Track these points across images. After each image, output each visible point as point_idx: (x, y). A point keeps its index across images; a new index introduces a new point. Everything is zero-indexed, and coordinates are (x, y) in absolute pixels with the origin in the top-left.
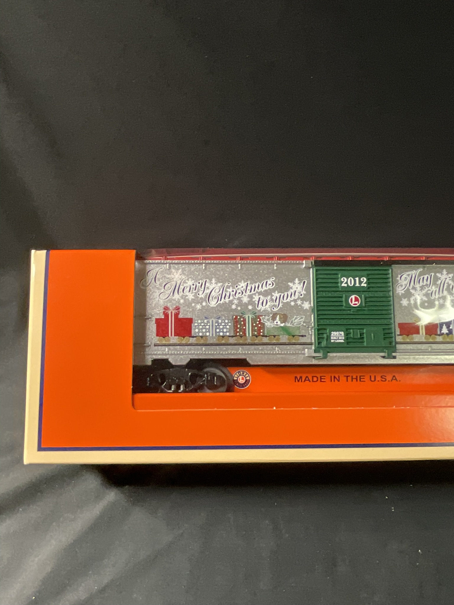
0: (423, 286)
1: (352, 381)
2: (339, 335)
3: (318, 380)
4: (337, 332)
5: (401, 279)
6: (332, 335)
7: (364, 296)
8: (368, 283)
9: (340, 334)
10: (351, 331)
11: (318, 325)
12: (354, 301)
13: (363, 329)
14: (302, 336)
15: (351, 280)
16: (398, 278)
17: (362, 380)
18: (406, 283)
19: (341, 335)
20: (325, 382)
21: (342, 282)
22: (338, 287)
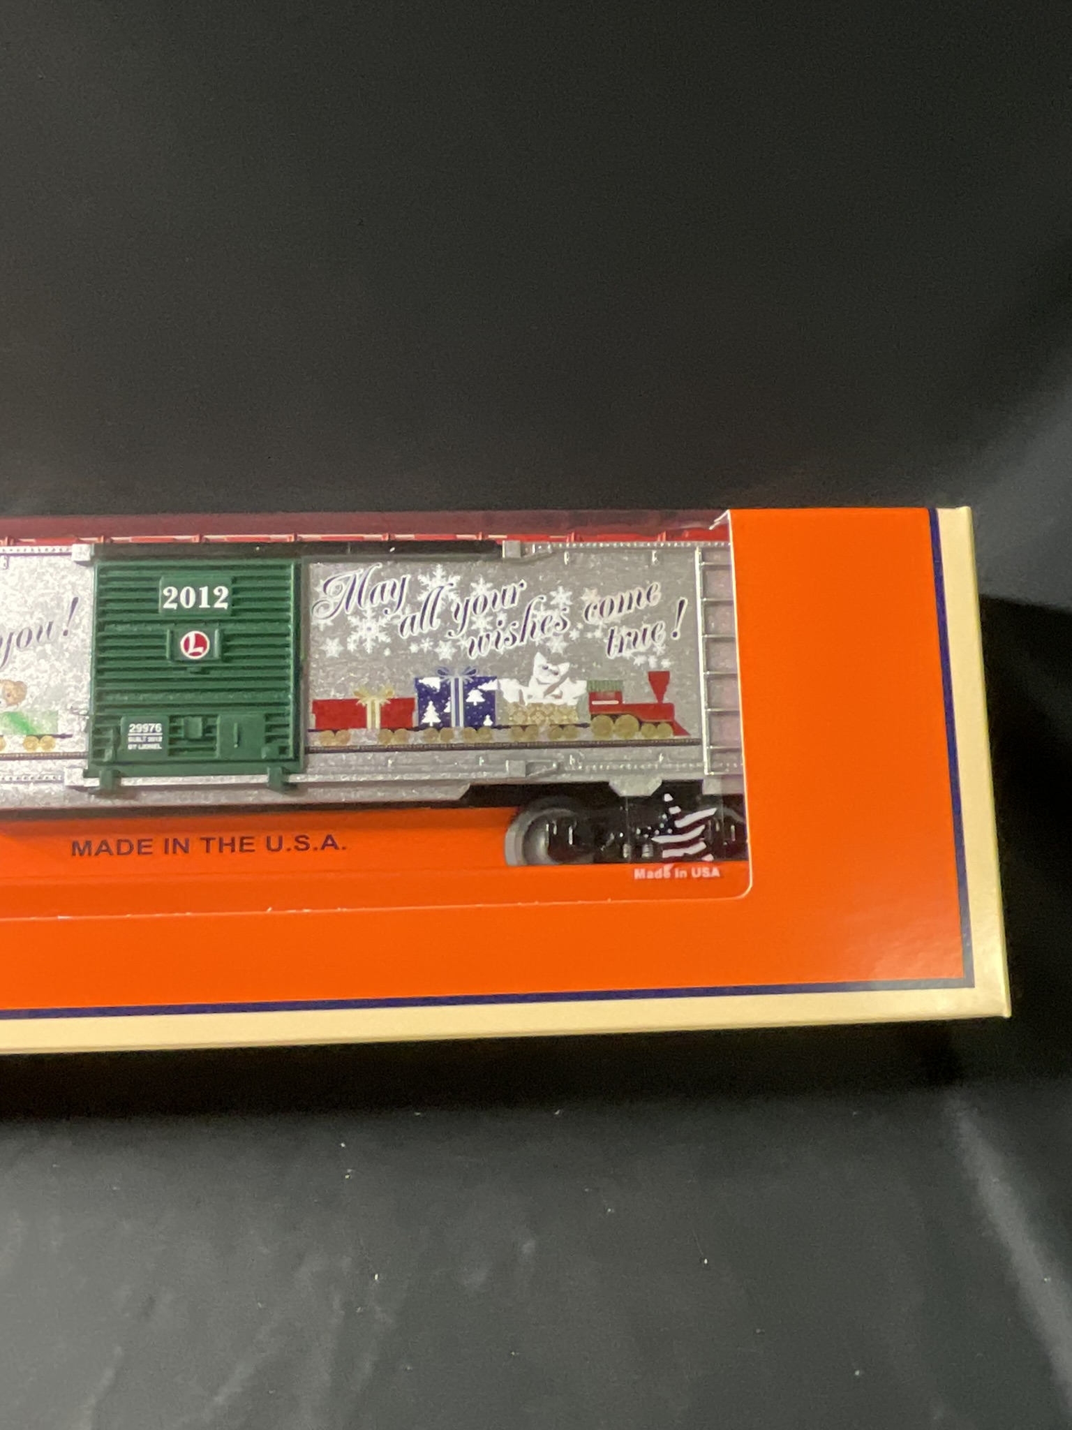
0: (381, 607)
1: (221, 850)
2: (149, 732)
3: (131, 850)
4: (146, 724)
5: (324, 591)
6: (131, 731)
7: (222, 632)
8: (233, 601)
9: (151, 730)
10: (183, 721)
11: (98, 708)
12: (192, 646)
13: (216, 716)
14: (63, 736)
15: (187, 592)
16: (319, 589)
17: (246, 848)
18: (338, 601)
19: (154, 731)
20: (152, 853)
21: (164, 599)
22: (156, 611)
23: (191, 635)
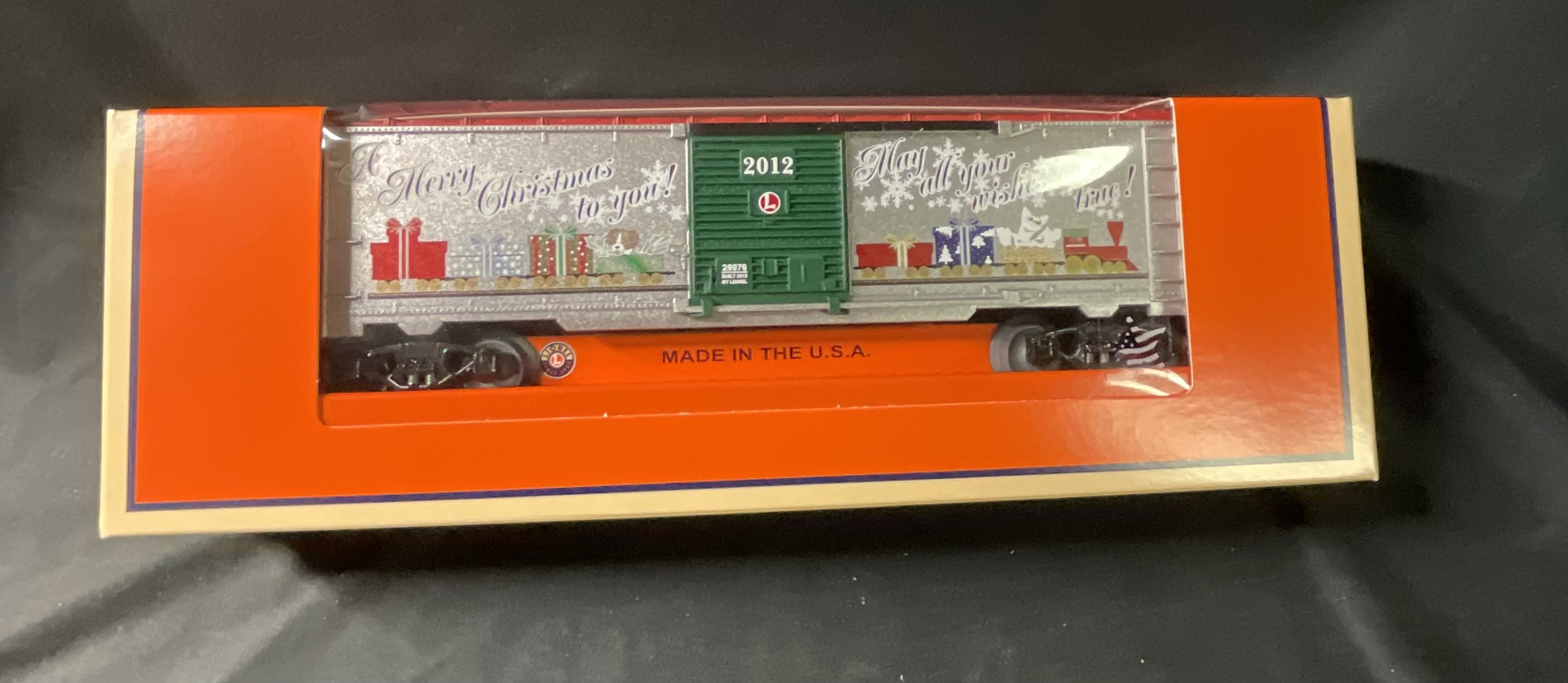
0: (906, 171)
1: (776, 357)
2: (737, 270)
3: (708, 358)
4: (735, 265)
5: (863, 159)
6: (724, 270)
7: (789, 192)
8: (796, 168)
9: (739, 269)
10: (762, 261)
11: (698, 252)
12: (768, 204)
13: (786, 258)
14: (668, 273)
15: (762, 162)
16: (858, 158)
17: (794, 355)
18: (873, 167)
19: (741, 270)
20: (723, 360)
21: (745, 167)
22: (737, 176)
23: (766, 195)
